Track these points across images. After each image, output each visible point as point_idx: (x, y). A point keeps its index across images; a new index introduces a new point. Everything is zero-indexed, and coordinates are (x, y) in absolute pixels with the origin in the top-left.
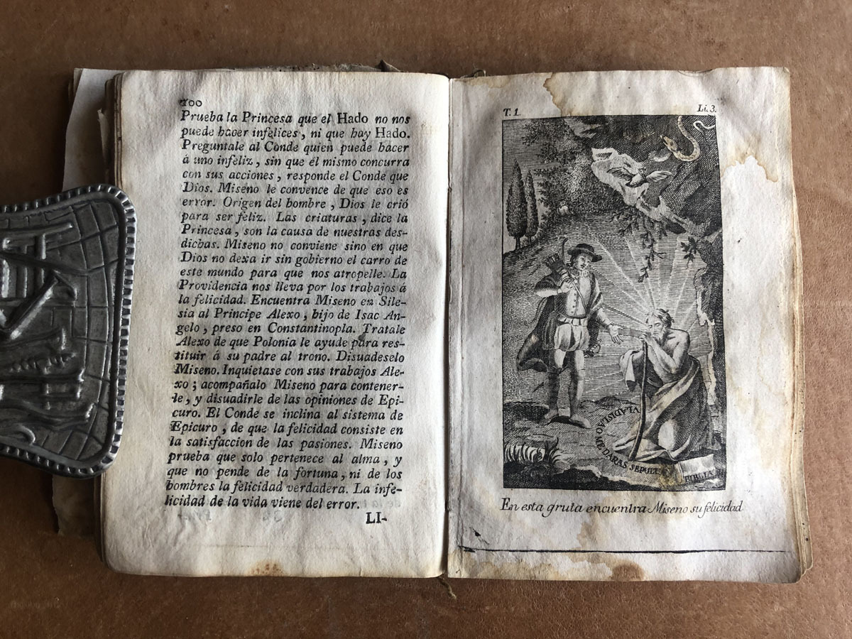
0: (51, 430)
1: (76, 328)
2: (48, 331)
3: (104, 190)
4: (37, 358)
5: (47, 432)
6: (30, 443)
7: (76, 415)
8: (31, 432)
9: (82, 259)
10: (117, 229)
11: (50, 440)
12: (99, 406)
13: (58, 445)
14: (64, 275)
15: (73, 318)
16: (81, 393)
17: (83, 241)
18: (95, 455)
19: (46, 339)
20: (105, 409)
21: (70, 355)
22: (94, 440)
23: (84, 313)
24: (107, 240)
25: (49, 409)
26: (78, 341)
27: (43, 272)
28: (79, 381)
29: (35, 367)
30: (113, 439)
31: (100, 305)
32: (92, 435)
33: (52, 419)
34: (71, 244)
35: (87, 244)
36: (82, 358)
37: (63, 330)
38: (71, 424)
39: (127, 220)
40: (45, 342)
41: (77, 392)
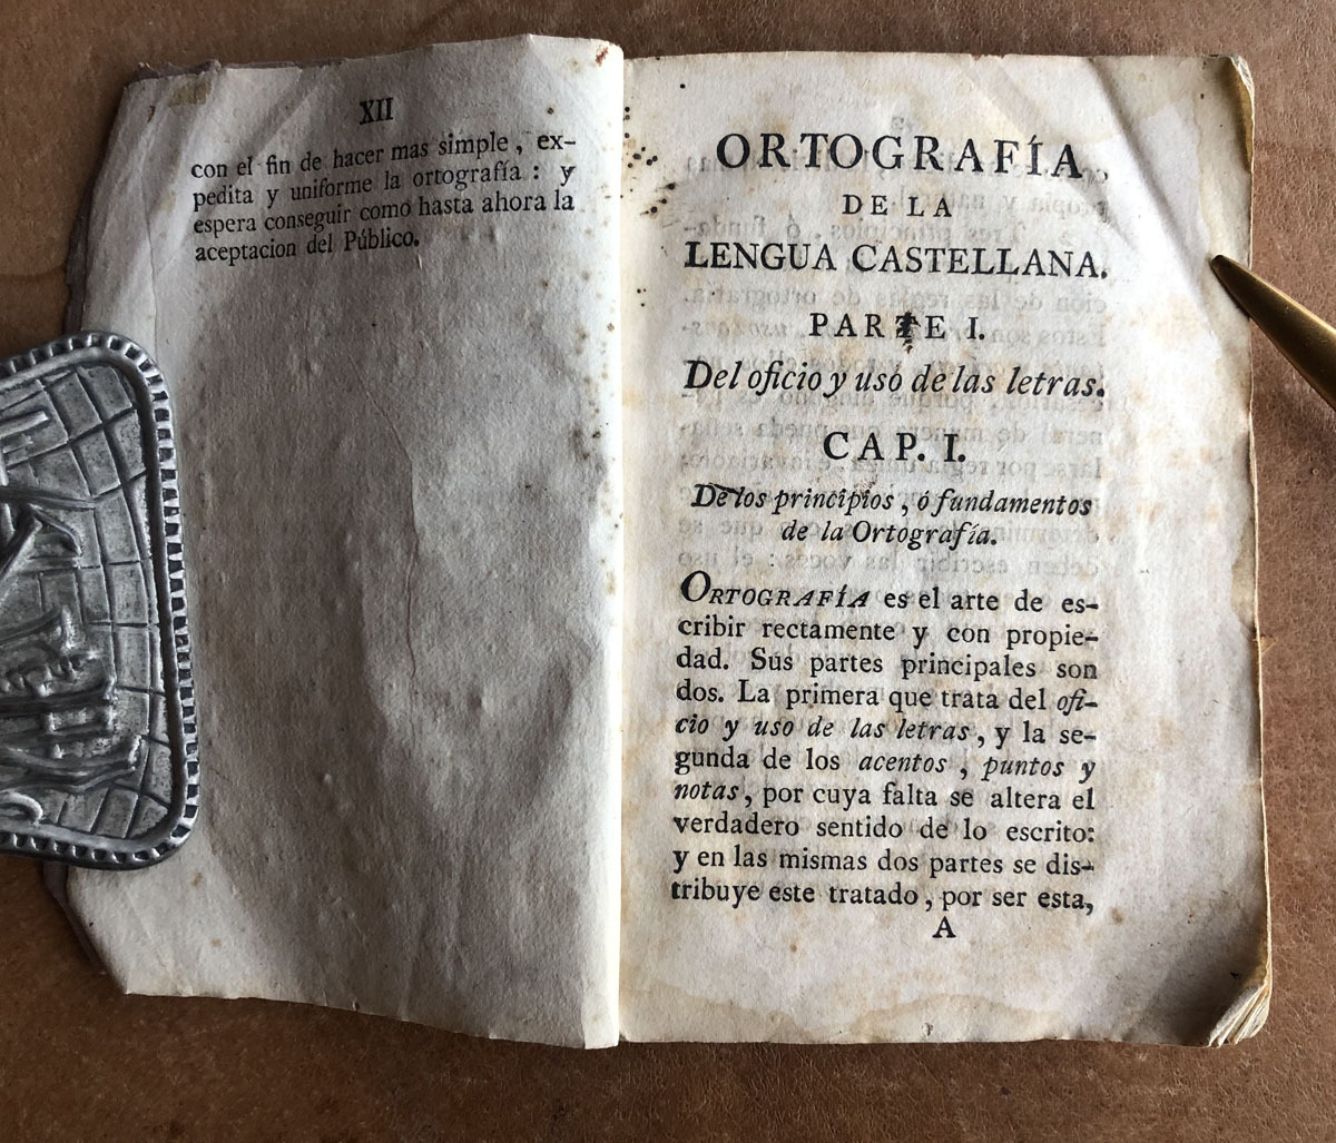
0: (70, 793)
2: (38, 616)
3: (99, 343)
4: (24, 669)
5: (62, 798)
6: (33, 821)
7: (111, 761)
8: (32, 800)
10: (135, 417)
11: (71, 810)
12: (151, 739)
13: (87, 817)
14: (52, 512)
15: (78, 587)
16: (115, 721)
17: (73, 445)
18: (157, 824)
19: (36, 632)
20: (162, 743)
21: (84, 656)
23: (99, 577)
25: (60, 756)
26: (96, 628)
29: (23, 686)
30: (186, 794)
32: (145, 792)
33: (70, 773)
34: (53, 451)
35: (84, 449)
36: (107, 659)
37: (64, 611)
38: (103, 777)
39: (152, 397)
40: (35, 638)
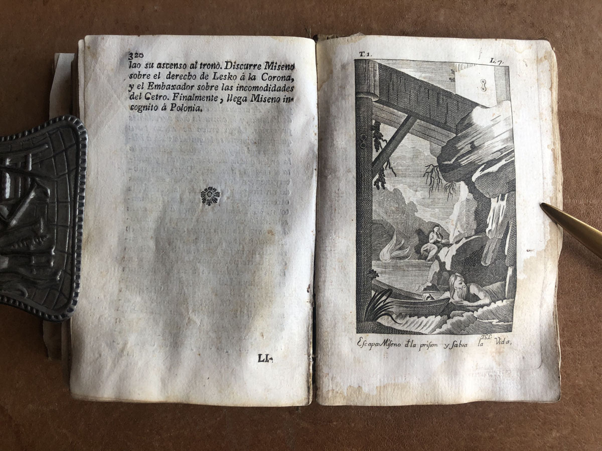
1: (50, 217)
9: (53, 169)
22: (62, 295)
24: (69, 155)
27: (29, 179)
28: (52, 254)
41: (51, 262)
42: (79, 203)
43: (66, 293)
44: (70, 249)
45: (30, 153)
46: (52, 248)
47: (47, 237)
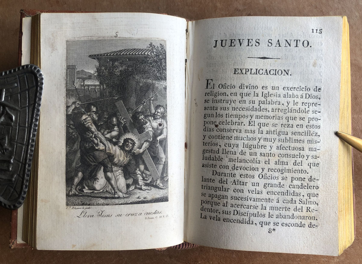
1: (12, 136)
9: (19, 102)
22: (15, 191)
24: (30, 93)
27: (2, 108)
28: (11, 162)
31: (23, 126)
41: (10, 168)
42: (33, 129)
43: (18, 190)
44: (24, 161)
45: (4, 88)
46: (12, 158)
47: (9, 150)
